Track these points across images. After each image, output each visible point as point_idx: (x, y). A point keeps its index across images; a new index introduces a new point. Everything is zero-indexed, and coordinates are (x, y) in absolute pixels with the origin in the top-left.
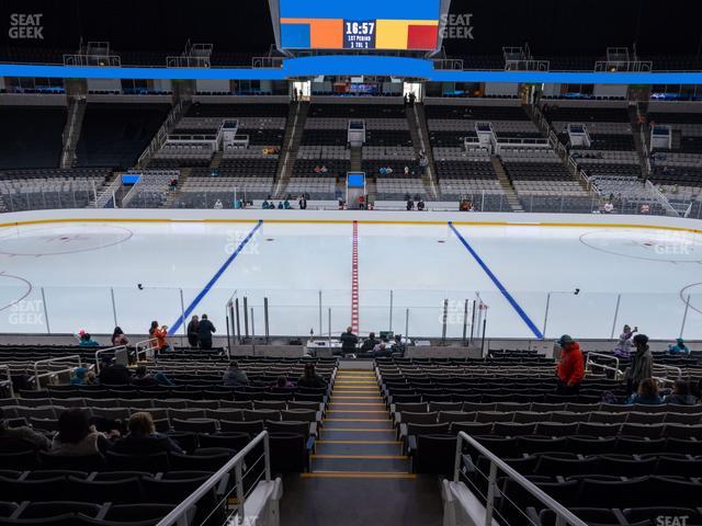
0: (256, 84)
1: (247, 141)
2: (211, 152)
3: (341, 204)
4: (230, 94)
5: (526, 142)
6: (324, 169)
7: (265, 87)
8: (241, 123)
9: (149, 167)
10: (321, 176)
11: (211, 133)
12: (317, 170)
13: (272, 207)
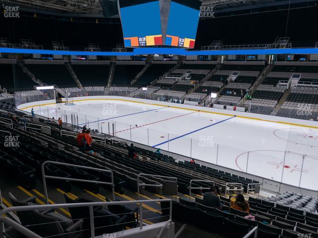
0: (206, 57)
1: (190, 78)
2: (175, 81)
3: (199, 103)
4: (197, 60)
5: (313, 84)
6: (206, 90)
7: (209, 58)
8: (194, 72)
9: (153, 86)
10: (203, 93)
11: (179, 75)
12: (203, 91)
13: (174, 102)
